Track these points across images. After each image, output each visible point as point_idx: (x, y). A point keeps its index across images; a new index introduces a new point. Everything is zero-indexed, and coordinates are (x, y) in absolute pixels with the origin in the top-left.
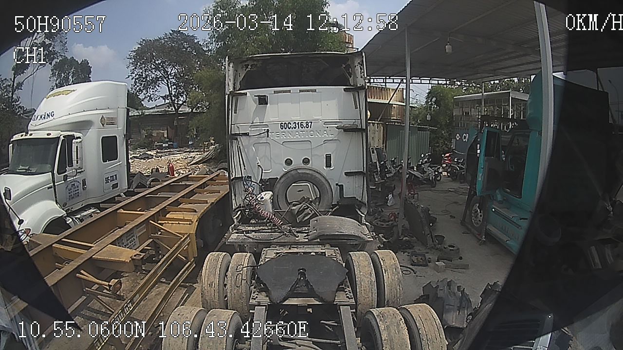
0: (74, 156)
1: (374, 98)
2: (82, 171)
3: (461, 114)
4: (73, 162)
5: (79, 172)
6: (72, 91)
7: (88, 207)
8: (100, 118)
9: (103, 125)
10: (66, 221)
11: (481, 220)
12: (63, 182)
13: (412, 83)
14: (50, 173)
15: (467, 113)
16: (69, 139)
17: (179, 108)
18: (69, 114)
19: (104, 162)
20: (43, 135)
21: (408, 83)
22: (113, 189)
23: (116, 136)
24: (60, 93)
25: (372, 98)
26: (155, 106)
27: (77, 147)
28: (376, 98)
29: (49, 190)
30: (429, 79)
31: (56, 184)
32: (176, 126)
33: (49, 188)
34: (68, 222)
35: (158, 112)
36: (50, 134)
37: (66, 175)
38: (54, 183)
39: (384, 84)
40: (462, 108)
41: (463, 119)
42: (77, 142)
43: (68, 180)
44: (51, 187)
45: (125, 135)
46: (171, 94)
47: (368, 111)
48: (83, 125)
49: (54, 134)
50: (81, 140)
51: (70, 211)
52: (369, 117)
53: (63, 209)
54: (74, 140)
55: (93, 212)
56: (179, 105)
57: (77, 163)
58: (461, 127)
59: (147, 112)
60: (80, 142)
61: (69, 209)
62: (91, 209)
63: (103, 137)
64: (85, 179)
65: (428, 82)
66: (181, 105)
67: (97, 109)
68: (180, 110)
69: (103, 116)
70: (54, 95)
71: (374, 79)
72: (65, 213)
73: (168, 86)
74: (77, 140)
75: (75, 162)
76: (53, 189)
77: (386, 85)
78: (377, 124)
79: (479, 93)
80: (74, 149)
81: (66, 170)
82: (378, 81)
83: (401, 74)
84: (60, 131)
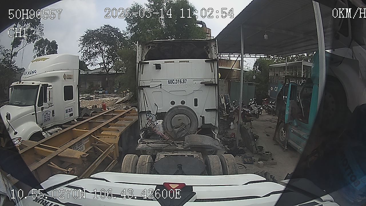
0: (48, 97)
1: (223, 66)
2: (52, 106)
3: (274, 75)
4: (47, 100)
5: (50, 106)
6: (47, 59)
7: (55, 126)
8: (63, 75)
9: (65, 79)
10: (42, 134)
11: (285, 137)
12: (41, 111)
13: (245, 57)
14: (34, 106)
15: (277, 75)
16: (45, 86)
17: (109, 70)
18: (45, 72)
19: (65, 101)
20: (30, 83)
21: (242, 57)
22: (70, 116)
23: (72, 86)
24: (40, 60)
25: (221, 66)
26: (95, 69)
27: (50, 91)
28: (224, 66)
29: (33, 115)
30: (255, 54)
31: (37, 112)
32: (107, 81)
33: (32, 114)
34: (43, 135)
35: (97, 72)
36: (34, 83)
37: (43, 107)
38: (36, 112)
39: (229, 58)
40: (275, 72)
41: (274, 78)
42: (50, 88)
43: (44, 110)
44: (34, 114)
45: (77, 86)
46: (104, 62)
47: (219, 73)
48: (53, 79)
49: (36, 83)
50: (52, 87)
51: (44, 128)
52: (219, 77)
53: (41, 127)
54: (48, 87)
55: (58, 129)
56: (109, 69)
57: (50, 100)
58: (274, 83)
59: (90, 73)
60: (52, 88)
61: (44, 127)
62: (57, 128)
63: (65, 86)
64: (54, 110)
65: (254, 56)
66: (110, 69)
67: (61, 70)
68: (109, 71)
69: (65, 74)
70: (36, 61)
71: (223, 55)
72: (42, 129)
73: (103, 57)
74: (49, 87)
75: (48, 100)
76: (35, 115)
77: (230, 59)
78: (225, 81)
79: (284, 63)
80: (48, 92)
81: (43, 104)
82: (225, 56)
83: (238, 51)
84: (40, 82)
